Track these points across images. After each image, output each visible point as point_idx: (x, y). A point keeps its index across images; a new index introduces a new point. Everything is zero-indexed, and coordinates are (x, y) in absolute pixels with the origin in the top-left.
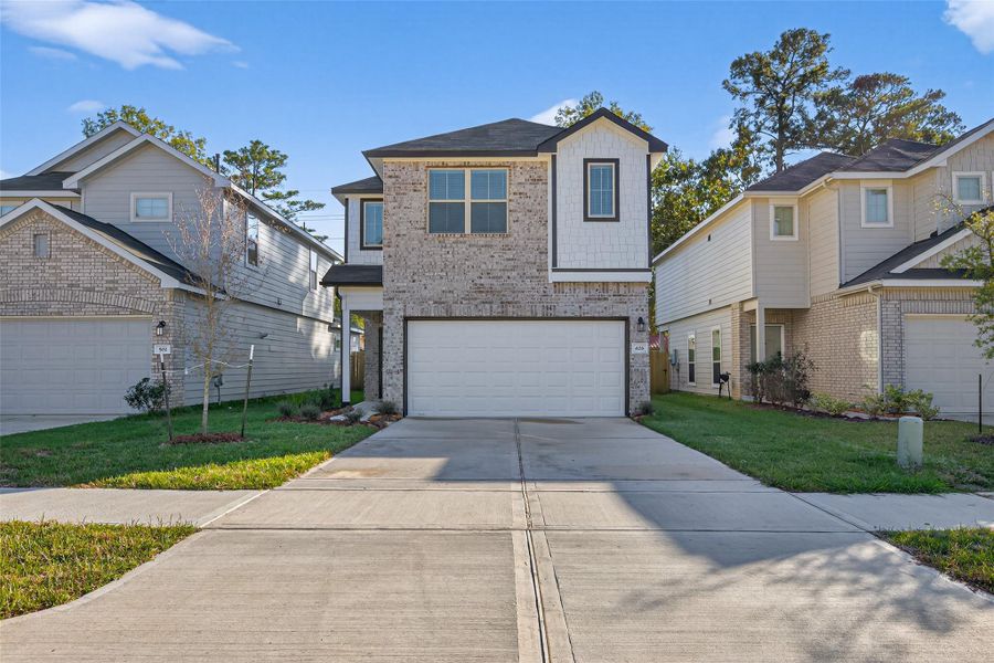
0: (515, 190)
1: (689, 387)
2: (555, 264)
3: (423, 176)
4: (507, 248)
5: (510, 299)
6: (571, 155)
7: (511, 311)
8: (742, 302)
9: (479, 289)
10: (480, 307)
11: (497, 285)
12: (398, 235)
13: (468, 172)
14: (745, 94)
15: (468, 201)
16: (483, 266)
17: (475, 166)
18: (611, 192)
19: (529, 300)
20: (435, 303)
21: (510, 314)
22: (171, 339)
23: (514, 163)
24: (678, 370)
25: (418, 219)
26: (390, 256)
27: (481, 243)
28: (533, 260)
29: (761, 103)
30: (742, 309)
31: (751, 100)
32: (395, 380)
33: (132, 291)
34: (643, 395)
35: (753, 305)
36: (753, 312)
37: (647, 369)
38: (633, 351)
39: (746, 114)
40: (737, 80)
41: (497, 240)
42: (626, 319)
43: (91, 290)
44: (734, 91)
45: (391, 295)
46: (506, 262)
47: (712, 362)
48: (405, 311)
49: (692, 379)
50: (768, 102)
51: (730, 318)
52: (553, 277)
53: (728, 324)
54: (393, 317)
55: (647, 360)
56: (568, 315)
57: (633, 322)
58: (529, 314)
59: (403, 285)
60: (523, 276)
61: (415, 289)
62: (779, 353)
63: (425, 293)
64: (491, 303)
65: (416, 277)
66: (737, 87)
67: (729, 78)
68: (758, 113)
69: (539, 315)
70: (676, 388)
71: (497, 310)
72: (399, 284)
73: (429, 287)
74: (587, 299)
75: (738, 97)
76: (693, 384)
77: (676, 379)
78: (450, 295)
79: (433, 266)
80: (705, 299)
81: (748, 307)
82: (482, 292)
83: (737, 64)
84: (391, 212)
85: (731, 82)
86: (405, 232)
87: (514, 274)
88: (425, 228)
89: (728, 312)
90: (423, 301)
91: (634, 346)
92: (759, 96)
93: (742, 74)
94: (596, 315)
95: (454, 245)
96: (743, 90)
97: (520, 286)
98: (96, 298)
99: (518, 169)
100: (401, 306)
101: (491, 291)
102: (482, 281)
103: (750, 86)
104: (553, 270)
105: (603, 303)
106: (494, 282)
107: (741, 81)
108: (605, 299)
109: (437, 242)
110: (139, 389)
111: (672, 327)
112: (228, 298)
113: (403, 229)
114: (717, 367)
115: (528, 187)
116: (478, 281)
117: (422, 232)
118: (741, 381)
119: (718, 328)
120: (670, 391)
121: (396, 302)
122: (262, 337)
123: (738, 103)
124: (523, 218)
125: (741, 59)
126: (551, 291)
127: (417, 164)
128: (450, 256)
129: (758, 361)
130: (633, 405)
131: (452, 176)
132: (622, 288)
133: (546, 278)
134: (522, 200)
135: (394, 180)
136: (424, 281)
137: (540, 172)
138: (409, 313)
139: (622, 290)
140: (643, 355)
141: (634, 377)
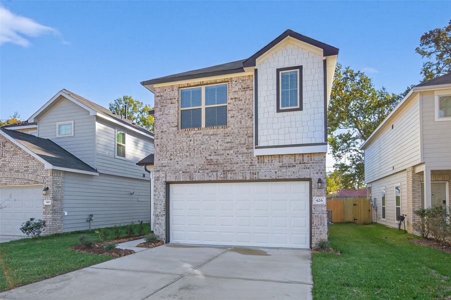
0: (232, 97)
1: (382, 221)
2: (257, 143)
3: (176, 94)
4: (226, 135)
5: (229, 169)
6: (267, 68)
7: (229, 176)
8: (414, 167)
9: (210, 162)
10: (210, 175)
11: (221, 159)
12: (162, 132)
13: (203, 88)
14: (430, 54)
15: (203, 107)
16: (212, 148)
17: (207, 84)
18: (297, 90)
19: (242, 169)
20: (183, 172)
21: (229, 178)
22: (51, 196)
23: (231, 78)
24: (376, 211)
25: (173, 121)
26: (157, 145)
27: (211, 133)
28: (243, 142)
29: (440, 57)
30: (413, 171)
31: (434, 56)
32: (160, 221)
33: (35, 171)
34: (322, 234)
35: (422, 168)
36: (422, 173)
37: (325, 215)
38: (314, 202)
39: (431, 65)
40: (424, 46)
41: (220, 130)
42: (310, 180)
43: (18, 171)
44: (423, 53)
45: (158, 169)
46: (227, 145)
47: (396, 206)
48: (166, 178)
49: (384, 217)
50: (445, 56)
51: (406, 179)
52: (257, 152)
53: (404, 182)
54: (159, 182)
55: (325, 209)
56: (268, 178)
57: (314, 181)
58: (241, 178)
59: (165, 162)
60: (237, 153)
61: (172, 164)
62: (444, 202)
63: (177, 167)
64: (217, 171)
65: (172, 157)
66: (425, 50)
67: (419, 46)
68: (439, 64)
69: (248, 179)
70: (375, 221)
71: (220, 176)
72: (163, 162)
73: (180, 162)
74: (280, 167)
75: (426, 56)
76: (385, 220)
77: (375, 216)
78: (191, 167)
79: (182, 150)
80: (390, 166)
81: (418, 170)
82: (211, 165)
83: (424, 38)
84: (158, 118)
85: (421, 48)
86: (166, 130)
87: (232, 152)
88: (177, 126)
89: (404, 174)
90: (176, 172)
91: (315, 199)
92: (439, 53)
93: (427, 43)
94: (288, 178)
95: (194, 136)
96: (429, 52)
97: (235, 160)
98: (20, 175)
99: (234, 82)
100: (164, 175)
101: (217, 164)
102: (212, 157)
103: (433, 49)
104: (256, 148)
105: (292, 169)
106: (219, 157)
107: (427, 46)
108: (295, 166)
109: (184, 134)
110: (28, 224)
111: (373, 184)
112: (98, 174)
113: (165, 128)
114: (398, 210)
115: (240, 93)
116: (209, 158)
117: (175, 129)
118: (414, 220)
119: (399, 184)
120: (372, 223)
121: (161, 173)
122: (132, 194)
123: (426, 59)
124: (238, 114)
125: (426, 34)
126: (255, 162)
127: (172, 86)
128: (192, 142)
129: (425, 208)
130: (314, 241)
131: (194, 92)
132: (306, 158)
133: (252, 153)
134: (237, 102)
135: (160, 98)
136: (177, 159)
137: (249, 82)
138: (168, 179)
139: (306, 159)
140: (322, 206)
141: (315, 221)
